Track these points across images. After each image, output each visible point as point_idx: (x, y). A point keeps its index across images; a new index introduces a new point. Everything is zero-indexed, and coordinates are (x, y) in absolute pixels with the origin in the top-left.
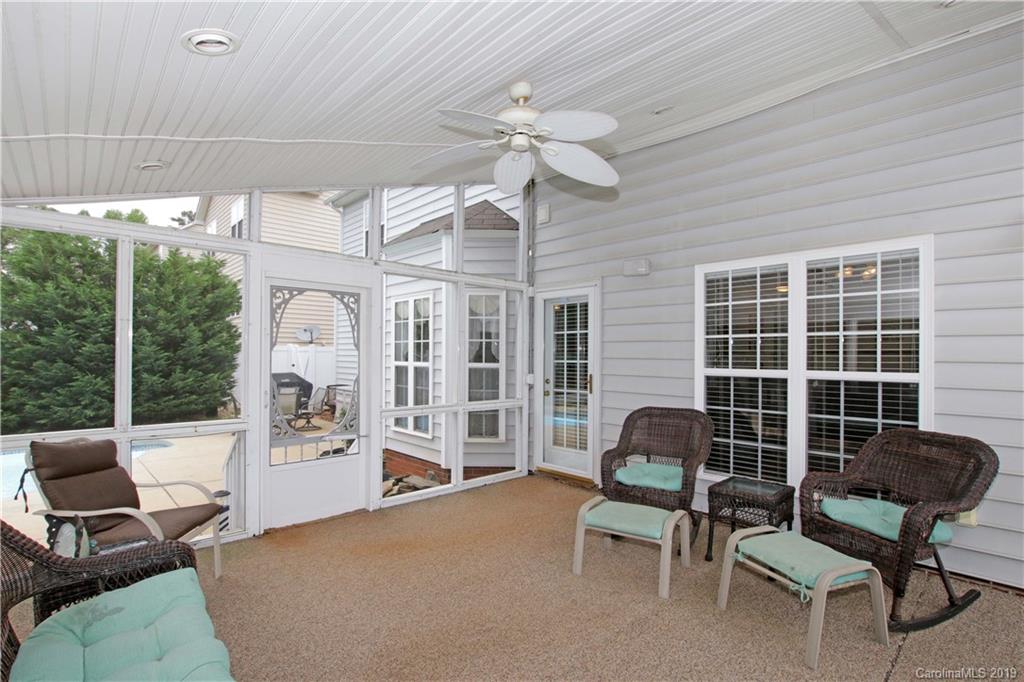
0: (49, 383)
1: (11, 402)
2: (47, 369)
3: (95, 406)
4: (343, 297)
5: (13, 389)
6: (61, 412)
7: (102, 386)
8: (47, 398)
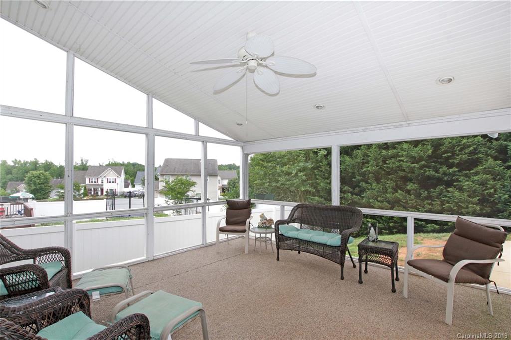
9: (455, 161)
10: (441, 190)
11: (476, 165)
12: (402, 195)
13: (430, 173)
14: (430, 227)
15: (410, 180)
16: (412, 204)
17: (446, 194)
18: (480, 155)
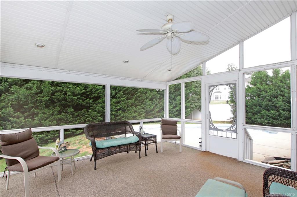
0: (257, 112)
1: (249, 117)
2: (256, 109)
3: (268, 119)
4: (230, 85)
5: (249, 113)
6: (259, 120)
7: (269, 114)
8: (256, 116)
9: (91, 96)
10: (85, 111)
11: (98, 99)
12: (65, 115)
13: (81, 102)
14: (79, 132)
15: (69, 106)
16: (70, 120)
17: (87, 113)
18: (101, 95)
